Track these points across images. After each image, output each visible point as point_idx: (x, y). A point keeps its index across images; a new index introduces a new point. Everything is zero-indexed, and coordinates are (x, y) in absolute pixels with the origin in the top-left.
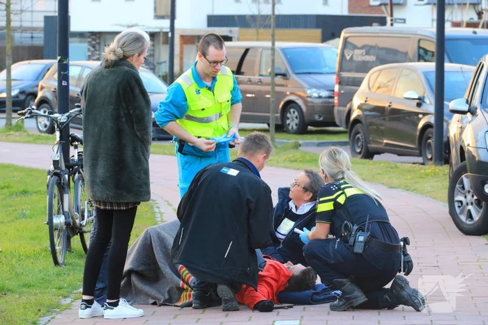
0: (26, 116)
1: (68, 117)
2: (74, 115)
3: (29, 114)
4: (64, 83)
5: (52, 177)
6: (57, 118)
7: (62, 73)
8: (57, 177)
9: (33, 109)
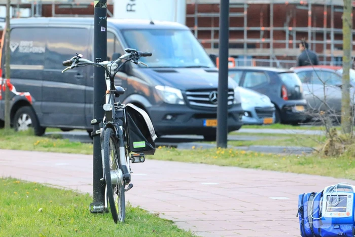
0: (72, 65)
1: (119, 63)
2: (124, 61)
3: (76, 63)
4: (102, 29)
5: (105, 129)
6: (106, 65)
7: (101, 18)
8: (111, 129)
9: (80, 58)
